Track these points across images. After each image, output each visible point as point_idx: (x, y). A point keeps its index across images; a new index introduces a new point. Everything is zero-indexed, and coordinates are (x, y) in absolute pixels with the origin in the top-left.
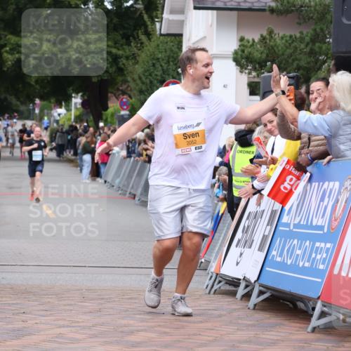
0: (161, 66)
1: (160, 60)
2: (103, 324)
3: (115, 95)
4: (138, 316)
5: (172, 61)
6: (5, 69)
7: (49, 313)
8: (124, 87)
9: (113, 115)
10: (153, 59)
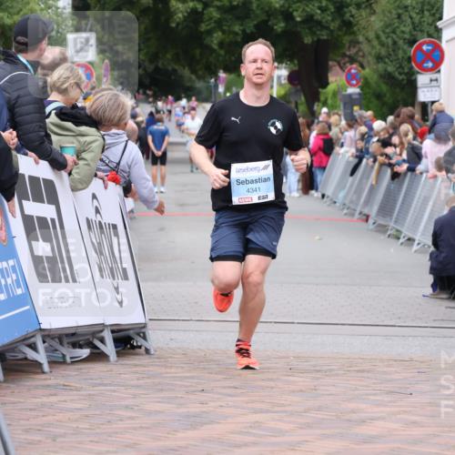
0: (411, 18)
1: (410, 8)
2: (319, 409)
3: (339, 64)
4: (372, 397)
5: (428, 10)
6: (174, 25)
7: (239, 391)
8: (353, 51)
9: (335, 94)
10: (398, 7)
